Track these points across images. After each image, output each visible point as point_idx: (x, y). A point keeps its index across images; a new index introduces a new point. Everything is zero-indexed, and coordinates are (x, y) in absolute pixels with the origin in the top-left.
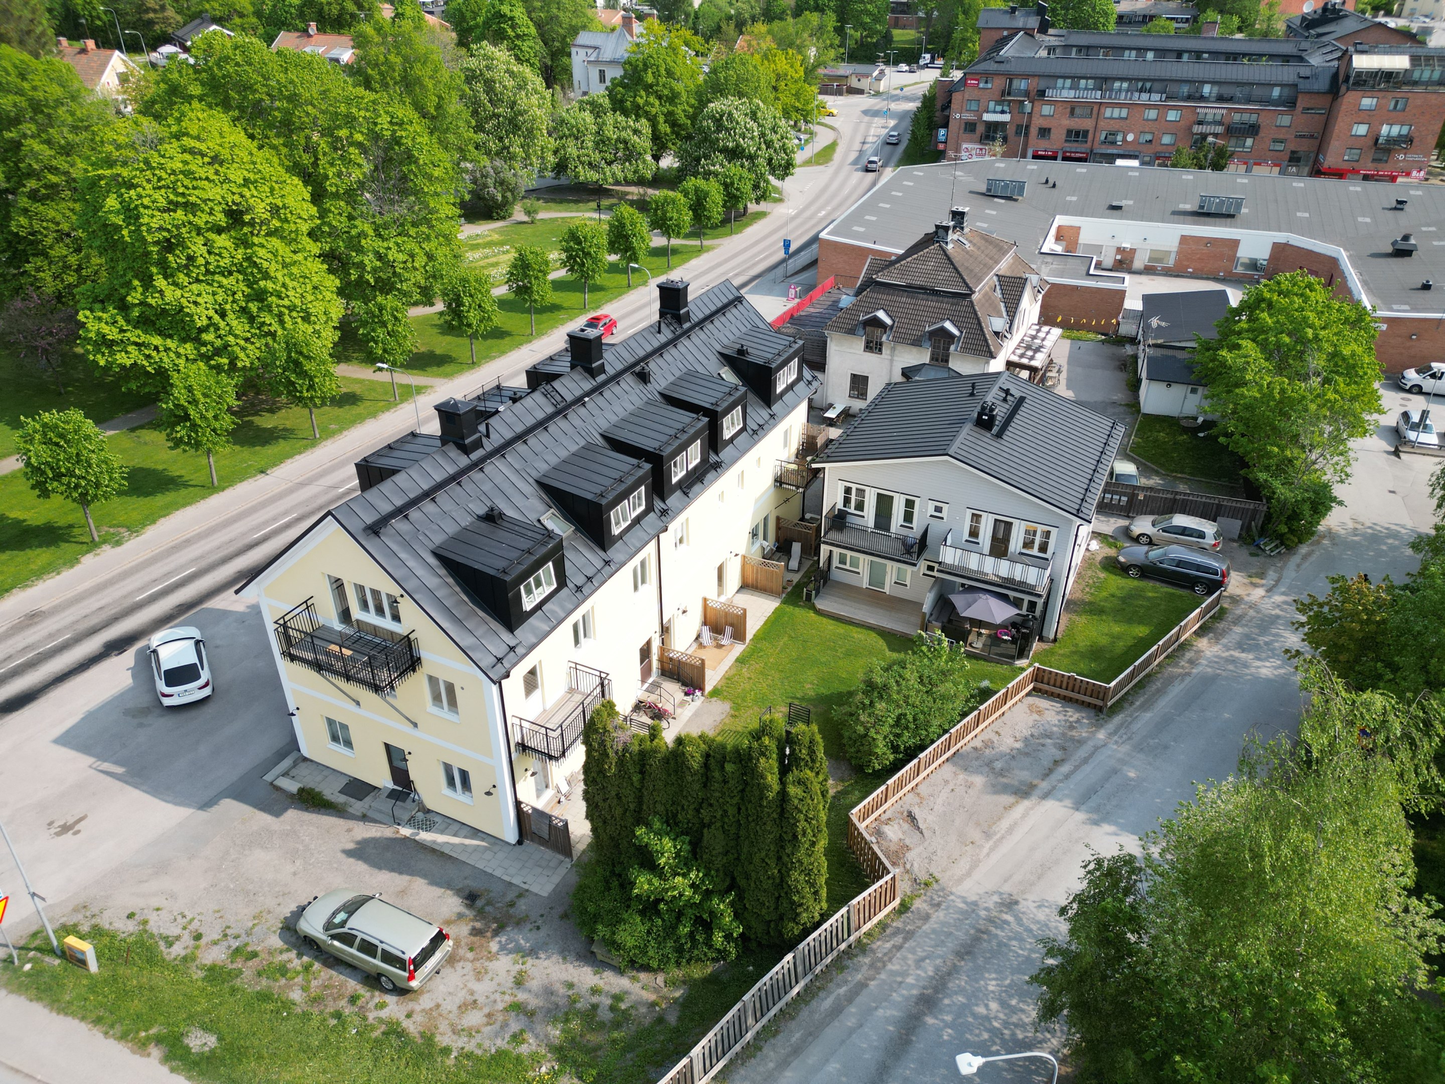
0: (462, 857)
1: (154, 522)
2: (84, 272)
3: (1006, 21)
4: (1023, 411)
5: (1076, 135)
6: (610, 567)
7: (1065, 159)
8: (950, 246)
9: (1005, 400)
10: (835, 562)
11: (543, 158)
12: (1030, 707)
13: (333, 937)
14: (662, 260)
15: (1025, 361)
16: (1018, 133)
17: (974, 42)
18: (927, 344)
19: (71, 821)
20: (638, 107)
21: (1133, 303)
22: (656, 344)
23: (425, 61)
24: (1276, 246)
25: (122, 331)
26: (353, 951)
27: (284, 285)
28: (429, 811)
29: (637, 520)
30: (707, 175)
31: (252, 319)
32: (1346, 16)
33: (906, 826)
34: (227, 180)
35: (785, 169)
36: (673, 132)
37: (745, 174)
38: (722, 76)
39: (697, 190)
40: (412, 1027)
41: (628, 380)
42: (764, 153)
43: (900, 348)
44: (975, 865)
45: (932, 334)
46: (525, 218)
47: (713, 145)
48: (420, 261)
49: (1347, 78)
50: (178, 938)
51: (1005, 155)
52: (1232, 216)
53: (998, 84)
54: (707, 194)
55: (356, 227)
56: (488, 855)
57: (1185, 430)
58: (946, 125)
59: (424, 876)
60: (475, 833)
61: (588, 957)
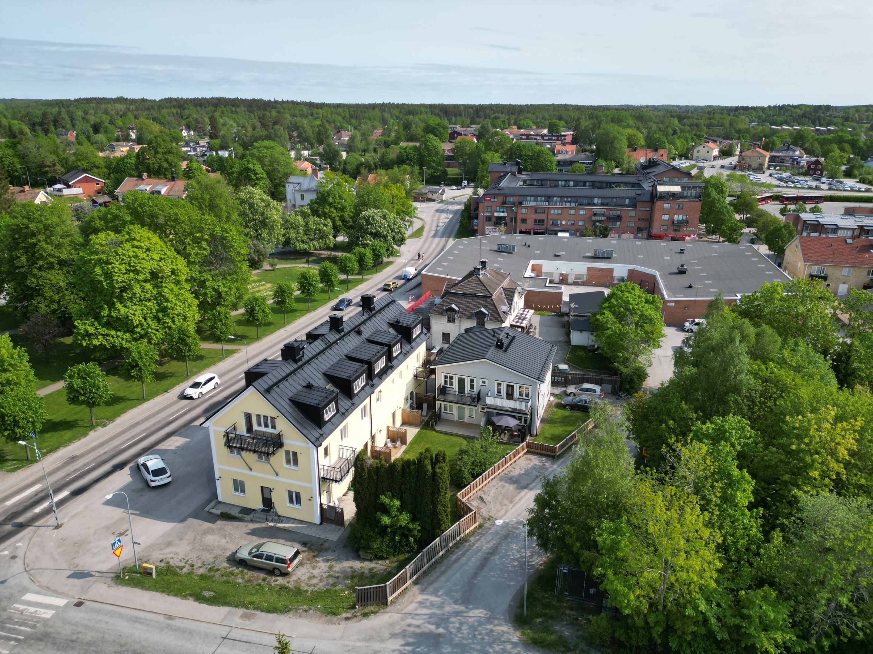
0: (298, 531)
1: (119, 416)
2: (61, 303)
3: (502, 169)
4: (515, 342)
5: (538, 222)
6: (354, 406)
7: (536, 233)
8: (481, 276)
9: (507, 337)
10: (443, 410)
11: (278, 239)
12: (526, 458)
13: (254, 557)
14: (345, 286)
15: (518, 324)
16: (511, 221)
17: (488, 177)
18: (475, 318)
19: (122, 532)
20: (326, 213)
21: (566, 298)
22: (362, 320)
23: (221, 196)
24: (630, 271)
25: (96, 329)
26: (263, 560)
27: (176, 304)
28: (280, 516)
29: (363, 388)
30: (364, 246)
31: (159, 320)
32: (659, 164)
33: (479, 502)
34: (153, 259)
35: (401, 241)
36: (343, 225)
37: (382, 244)
38: (366, 198)
39: (360, 253)
40: (291, 586)
41: (353, 334)
42: (390, 234)
43: (463, 320)
44: (507, 512)
45: (476, 314)
46: (270, 268)
47: (366, 232)
48: (234, 291)
49: (656, 195)
50: (184, 567)
51: (507, 232)
52: (609, 258)
53: (500, 199)
54: (365, 255)
55: (202, 276)
56: (309, 529)
57: (590, 351)
58: (477, 218)
59: (283, 538)
60: (301, 522)
61: (358, 557)
